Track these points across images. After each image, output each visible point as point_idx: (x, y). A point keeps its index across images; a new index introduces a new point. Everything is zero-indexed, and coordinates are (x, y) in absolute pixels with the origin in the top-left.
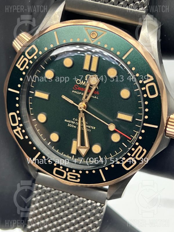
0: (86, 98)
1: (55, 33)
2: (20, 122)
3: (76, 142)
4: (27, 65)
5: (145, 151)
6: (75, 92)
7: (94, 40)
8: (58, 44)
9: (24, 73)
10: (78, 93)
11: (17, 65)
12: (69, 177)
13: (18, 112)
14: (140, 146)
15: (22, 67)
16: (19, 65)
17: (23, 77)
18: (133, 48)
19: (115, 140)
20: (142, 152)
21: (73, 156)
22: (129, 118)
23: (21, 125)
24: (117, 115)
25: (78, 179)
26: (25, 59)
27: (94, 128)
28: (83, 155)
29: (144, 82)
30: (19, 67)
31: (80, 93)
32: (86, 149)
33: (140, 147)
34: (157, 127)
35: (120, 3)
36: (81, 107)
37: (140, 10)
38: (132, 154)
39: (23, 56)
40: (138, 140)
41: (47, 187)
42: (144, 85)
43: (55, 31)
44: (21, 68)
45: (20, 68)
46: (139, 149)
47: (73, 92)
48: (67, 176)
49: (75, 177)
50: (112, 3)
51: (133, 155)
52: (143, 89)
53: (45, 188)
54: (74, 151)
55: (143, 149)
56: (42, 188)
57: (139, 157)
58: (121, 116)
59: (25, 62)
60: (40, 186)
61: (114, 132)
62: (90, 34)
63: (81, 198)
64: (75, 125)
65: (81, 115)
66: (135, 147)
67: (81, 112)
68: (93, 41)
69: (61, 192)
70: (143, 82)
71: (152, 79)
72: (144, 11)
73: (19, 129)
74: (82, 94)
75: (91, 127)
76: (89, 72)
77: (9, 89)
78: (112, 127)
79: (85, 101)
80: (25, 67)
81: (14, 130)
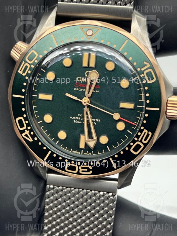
0: (88, 93)
1: (52, 36)
2: (28, 125)
3: (84, 136)
4: (29, 70)
5: (150, 133)
6: (77, 89)
8: (57, 46)
9: (27, 78)
10: (80, 90)
11: (19, 71)
12: (81, 170)
13: (25, 116)
14: (145, 130)
15: (24, 72)
16: (21, 71)
17: (26, 81)
18: (127, 40)
19: (121, 128)
20: (148, 135)
21: (82, 150)
22: (131, 106)
23: (29, 128)
24: (119, 105)
25: (90, 171)
26: (26, 64)
28: (92, 147)
29: (142, 69)
30: (21, 73)
31: (82, 90)
32: (94, 142)
33: (145, 131)
34: (158, 109)
35: (109, 2)
36: (85, 102)
37: (128, 6)
38: (138, 138)
39: (24, 62)
40: (143, 125)
41: (59, 186)
42: (142, 72)
43: (52, 34)
45: (22, 74)
46: (145, 133)
47: (75, 89)
48: (79, 170)
49: (86, 170)
50: (101, 3)
51: (139, 140)
53: (57, 188)
54: (82, 146)
55: (148, 132)
56: (53, 188)
57: (145, 140)
58: (123, 105)
59: (26, 67)
60: (52, 186)
61: (119, 120)
62: (85, 32)
63: (93, 192)
64: (80, 120)
65: (86, 109)
66: (141, 131)
67: (86, 107)
68: (89, 38)
69: (73, 189)
71: (149, 66)
72: (131, 6)
74: (84, 90)
75: (96, 120)
76: (89, 68)
77: (14, 96)
78: (116, 116)
79: (88, 96)
80: (28, 72)
81: (22, 134)
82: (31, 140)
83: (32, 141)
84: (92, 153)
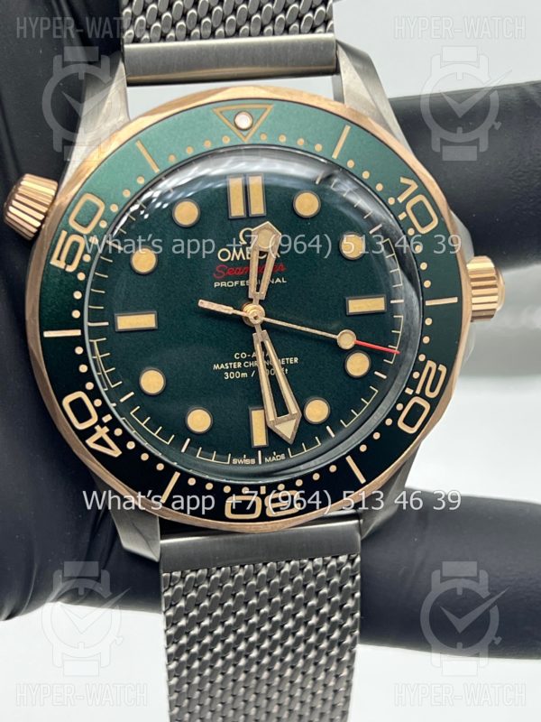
0: (258, 290)
1: (138, 144)
2: (102, 410)
3: (262, 411)
4: (84, 253)
5: (443, 369)
6: (223, 284)
7: (248, 134)
8: (157, 171)
9: (81, 276)
10: (230, 284)
11: (54, 262)
13: (90, 386)
14: (429, 362)
15: (69, 261)
16: (59, 259)
17: (81, 286)
18: (348, 124)
19: (358, 370)
20: (438, 373)
21: (260, 452)
22: (377, 304)
23: (107, 418)
24: (345, 307)
26: (74, 238)
27: (296, 360)
28: (289, 437)
29: (399, 199)
30: (61, 265)
31: (236, 283)
32: (294, 421)
33: (431, 364)
34: (455, 300)
36: (256, 315)
37: (320, 33)
38: (414, 389)
39: (64, 233)
40: (422, 349)
41: (198, 569)
42: (402, 208)
43: (137, 141)
44: (68, 266)
45: (66, 267)
46: (430, 369)
47: (216, 285)
48: (264, 508)
49: (286, 503)
51: (418, 392)
52: (402, 217)
53: (193, 574)
54: (259, 439)
55: (437, 367)
56: (182, 578)
57: (432, 390)
58: (356, 306)
59: (75, 246)
61: (356, 349)
62: (232, 119)
63: (294, 563)
64: (242, 370)
65: (260, 336)
66: (419, 367)
67: (258, 329)
68: (245, 137)
69: (237, 567)
70: (396, 201)
71: (414, 187)
72: (330, 32)
73: (102, 432)
74: (242, 283)
75: (287, 359)
76: (251, 220)
77: (47, 334)
78: (346, 339)
79: (258, 298)
80: (81, 259)
81: (87, 441)
82: (115, 452)
83: (121, 453)
84: (287, 456)
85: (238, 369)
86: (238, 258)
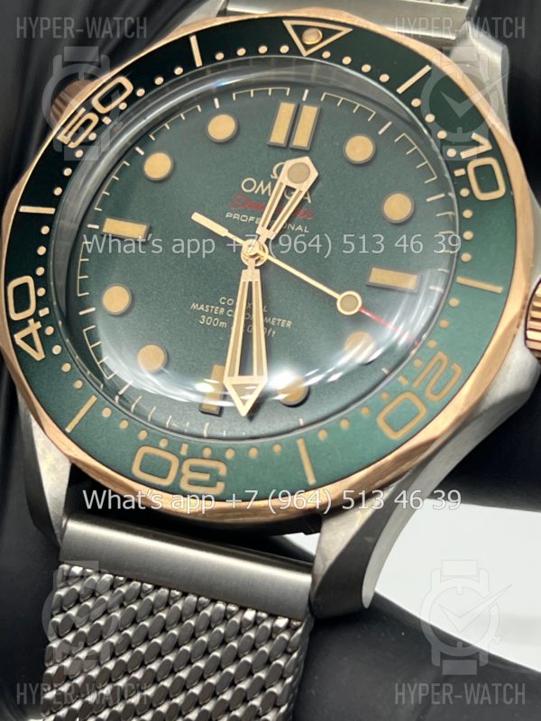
0: (269, 228)
6: (236, 217)
10: (244, 218)
27: (289, 324)
47: (227, 216)
63: (220, 606)
73: (33, 328)
74: (257, 221)
75: (280, 320)
81: (16, 336)
82: (39, 355)
83: (44, 356)
85: (217, 316)
86: (263, 192)
